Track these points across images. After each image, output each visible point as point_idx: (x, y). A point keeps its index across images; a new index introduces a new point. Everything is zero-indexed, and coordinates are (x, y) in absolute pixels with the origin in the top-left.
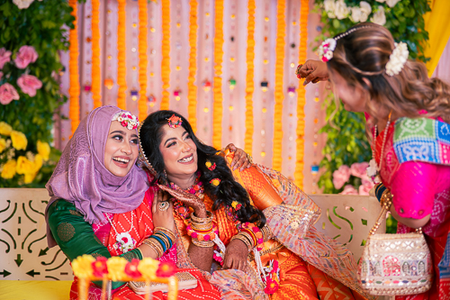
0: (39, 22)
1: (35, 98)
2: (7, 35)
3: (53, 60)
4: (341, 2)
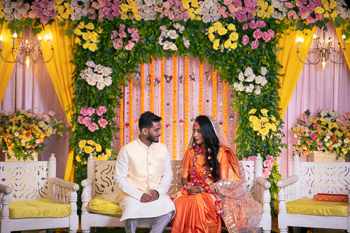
0: (107, 96)
1: (105, 129)
2: (93, 101)
3: (113, 112)
4: (241, 84)
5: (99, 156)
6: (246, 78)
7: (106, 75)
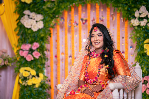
2: (30, 40)
4: (137, 20)
5: (33, 78)
6: (140, 14)
7: (38, 20)
